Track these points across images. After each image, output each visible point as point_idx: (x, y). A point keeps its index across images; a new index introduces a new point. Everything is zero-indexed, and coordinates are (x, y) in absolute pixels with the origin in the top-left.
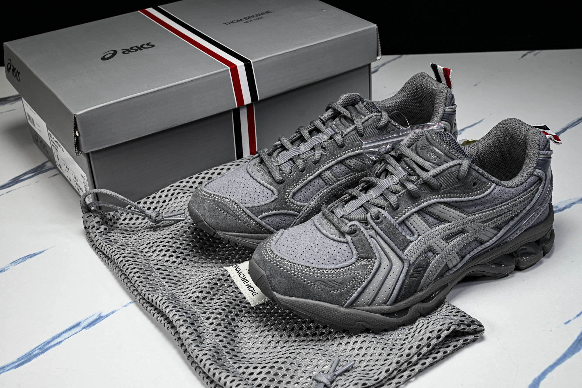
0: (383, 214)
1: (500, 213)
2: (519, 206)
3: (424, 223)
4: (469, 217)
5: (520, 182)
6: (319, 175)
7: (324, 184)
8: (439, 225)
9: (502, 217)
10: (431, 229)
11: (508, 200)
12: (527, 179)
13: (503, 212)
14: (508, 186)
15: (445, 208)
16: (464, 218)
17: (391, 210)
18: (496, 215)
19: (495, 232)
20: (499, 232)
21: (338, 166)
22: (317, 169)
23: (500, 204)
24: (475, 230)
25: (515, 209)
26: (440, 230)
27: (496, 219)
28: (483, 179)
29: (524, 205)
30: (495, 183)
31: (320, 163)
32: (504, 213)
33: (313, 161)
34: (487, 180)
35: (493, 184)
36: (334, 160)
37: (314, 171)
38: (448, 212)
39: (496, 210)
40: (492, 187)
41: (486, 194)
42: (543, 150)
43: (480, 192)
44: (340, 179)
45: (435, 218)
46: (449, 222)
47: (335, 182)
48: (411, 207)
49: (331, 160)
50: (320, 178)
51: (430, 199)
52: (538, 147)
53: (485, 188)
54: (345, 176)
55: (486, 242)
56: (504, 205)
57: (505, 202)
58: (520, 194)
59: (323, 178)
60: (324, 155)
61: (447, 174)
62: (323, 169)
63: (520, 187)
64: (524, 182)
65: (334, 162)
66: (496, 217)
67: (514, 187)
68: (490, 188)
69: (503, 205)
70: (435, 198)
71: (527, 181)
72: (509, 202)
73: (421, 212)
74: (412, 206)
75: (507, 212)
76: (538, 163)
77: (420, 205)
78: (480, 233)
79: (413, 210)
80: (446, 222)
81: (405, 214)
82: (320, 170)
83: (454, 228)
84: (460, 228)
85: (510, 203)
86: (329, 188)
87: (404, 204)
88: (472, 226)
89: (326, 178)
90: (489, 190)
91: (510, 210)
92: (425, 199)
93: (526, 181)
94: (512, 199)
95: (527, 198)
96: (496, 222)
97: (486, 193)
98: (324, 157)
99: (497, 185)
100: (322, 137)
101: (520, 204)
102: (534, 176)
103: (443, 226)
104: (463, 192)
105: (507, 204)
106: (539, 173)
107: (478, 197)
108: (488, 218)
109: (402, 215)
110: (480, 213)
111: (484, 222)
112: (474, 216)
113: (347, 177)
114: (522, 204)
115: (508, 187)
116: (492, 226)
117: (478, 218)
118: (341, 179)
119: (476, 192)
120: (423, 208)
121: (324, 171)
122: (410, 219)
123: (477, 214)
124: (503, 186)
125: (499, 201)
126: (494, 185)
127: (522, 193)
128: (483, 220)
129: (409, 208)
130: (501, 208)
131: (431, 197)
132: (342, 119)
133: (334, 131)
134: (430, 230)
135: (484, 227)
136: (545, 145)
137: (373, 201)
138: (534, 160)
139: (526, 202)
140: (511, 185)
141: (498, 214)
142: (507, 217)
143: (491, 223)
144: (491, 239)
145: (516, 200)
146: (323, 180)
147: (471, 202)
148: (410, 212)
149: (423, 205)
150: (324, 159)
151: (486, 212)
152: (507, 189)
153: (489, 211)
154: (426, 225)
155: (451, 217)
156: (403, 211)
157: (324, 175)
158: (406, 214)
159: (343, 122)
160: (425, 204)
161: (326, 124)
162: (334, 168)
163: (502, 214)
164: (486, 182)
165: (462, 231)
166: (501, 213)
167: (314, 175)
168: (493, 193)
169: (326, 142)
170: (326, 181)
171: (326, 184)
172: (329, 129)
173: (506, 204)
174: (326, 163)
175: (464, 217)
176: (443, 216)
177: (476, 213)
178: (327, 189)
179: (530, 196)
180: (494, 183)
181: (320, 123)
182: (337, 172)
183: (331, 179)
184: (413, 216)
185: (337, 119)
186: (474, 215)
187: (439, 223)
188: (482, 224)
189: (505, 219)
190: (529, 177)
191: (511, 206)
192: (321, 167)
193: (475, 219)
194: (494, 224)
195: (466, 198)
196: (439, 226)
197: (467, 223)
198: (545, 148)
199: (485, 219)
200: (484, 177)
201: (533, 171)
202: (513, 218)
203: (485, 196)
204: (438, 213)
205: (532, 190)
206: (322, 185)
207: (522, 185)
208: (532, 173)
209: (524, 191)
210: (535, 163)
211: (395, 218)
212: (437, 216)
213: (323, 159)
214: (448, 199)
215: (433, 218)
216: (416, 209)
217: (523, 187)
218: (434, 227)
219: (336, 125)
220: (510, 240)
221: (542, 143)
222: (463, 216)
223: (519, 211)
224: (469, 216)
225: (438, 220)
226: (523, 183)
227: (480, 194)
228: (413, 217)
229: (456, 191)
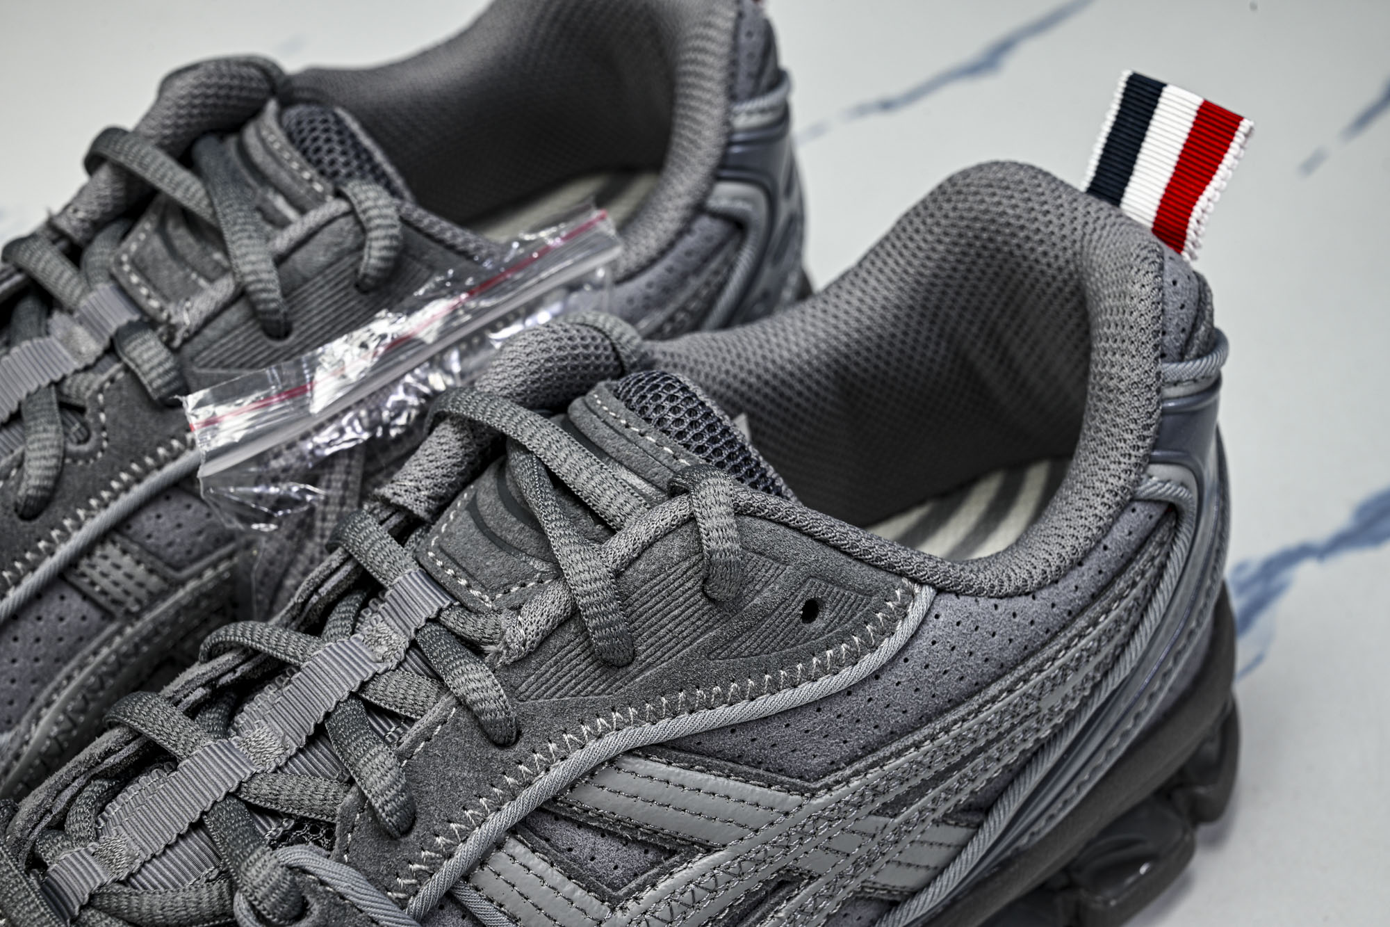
0: (323, 883)
1: (974, 740)
2: (1074, 679)
3: (570, 886)
4: (814, 802)
5: (1067, 552)
6: (64, 576)
7: (95, 615)
8: (658, 875)
9: (989, 759)
10: (613, 910)
11: (1014, 668)
12: (1106, 530)
13: (992, 735)
14: (1008, 588)
15: (678, 780)
16: (787, 814)
17: (368, 848)
18: (957, 758)
19: (956, 834)
20: (979, 826)
21: (163, 508)
22: (42, 545)
23: (970, 696)
24: (852, 859)
25: (1052, 700)
26: (663, 906)
27: (956, 775)
28: (861, 574)
29: (1097, 669)
30: (932, 585)
31: (57, 509)
32: (1000, 737)
33: (16, 504)
34: (882, 574)
35: (917, 589)
36: (139, 480)
37: (24, 561)
38: (695, 796)
39: (956, 730)
40: (915, 612)
41: (890, 655)
42: (1181, 357)
43: (852, 644)
44: (185, 573)
45: (626, 842)
46: (709, 850)
47: (156, 597)
48: (484, 810)
49: (119, 480)
50: (68, 592)
51: (581, 737)
52: (1156, 347)
53: (875, 622)
54: (214, 557)
55: (914, 893)
56: (994, 700)
57: (997, 678)
58: (1074, 619)
59: (86, 588)
60: (75, 457)
61: (645, 582)
62: (78, 539)
63: (1073, 579)
64: (1092, 550)
65: (138, 491)
66: (958, 766)
67: (1041, 587)
68: (906, 615)
69: (987, 702)
70: (607, 730)
71: (1106, 542)
72: (1015, 675)
73: (548, 826)
74: (483, 801)
75: (1013, 727)
76: (1157, 432)
77: (530, 784)
78: (881, 861)
79: (497, 822)
80: (688, 858)
81: (450, 856)
82: (64, 550)
83: (740, 875)
84: (775, 867)
85: (1026, 681)
86: (129, 630)
87: (437, 796)
88: (834, 845)
89: (105, 583)
90: (903, 630)
91: (1027, 712)
92: (552, 747)
93: (1099, 542)
94: (1032, 654)
95: (1108, 634)
96: (958, 791)
97: (889, 646)
98: (82, 469)
99: (940, 591)
100: (67, 340)
101: (1076, 669)
102: (1139, 507)
103: (681, 875)
104: (758, 665)
105: (1010, 691)
106: (1165, 482)
107: (849, 675)
108: (915, 782)
109: (434, 866)
110: (872, 766)
111: (892, 809)
112: (839, 791)
113: (221, 560)
114: (1088, 669)
115: (1008, 596)
116: (938, 814)
117: (862, 795)
118: (190, 577)
119: (829, 653)
120: (555, 799)
121: (87, 551)
122: (484, 877)
123: (856, 773)
124: (977, 594)
125: (963, 684)
126: (926, 594)
127: (1083, 610)
128: (890, 798)
129: (468, 813)
130: (981, 716)
131: (585, 729)
132: (170, 226)
133: (132, 301)
134: (608, 914)
135: (896, 831)
136: (1188, 328)
137: (265, 789)
138: (1135, 421)
139: (1107, 649)
140: (1020, 583)
141: (967, 750)
142: (1011, 750)
143: (934, 800)
144: (940, 871)
145: (1054, 659)
146: (85, 597)
147: (812, 710)
148: (479, 835)
149: (546, 782)
150: (78, 485)
151: (899, 754)
152: (1003, 603)
153: (917, 745)
154: (580, 892)
155: (717, 823)
156: (439, 840)
157: (88, 571)
158: (457, 856)
159: (177, 243)
160: (559, 772)
161: (86, 255)
162: (146, 523)
163: (989, 743)
164: (878, 589)
165: (786, 882)
166: (982, 743)
167: (31, 581)
168: (923, 643)
169: (91, 376)
170: (102, 600)
171: (108, 616)
172: (104, 289)
173: (1001, 692)
174: (93, 502)
175: (786, 808)
176: (670, 821)
177: (848, 772)
178: (118, 640)
179: (1125, 615)
180: (921, 584)
181: (48, 255)
182: (163, 542)
183: (130, 585)
184: (502, 854)
185: (146, 227)
186: (838, 782)
187: (653, 865)
188: (882, 820)
189: (1003, 763)
190: (1115, 518)
191: (1029, 696)
192: (63, 528)
193: (847, 803)
194: (946, 800)
195: (779, 695)
196: (654, 886)
197: (807, 834)
198: (1188, 341)
199: (897, 790)
200: (861, 561)
201: (1138, 482)
202: (1042, 748)
203: (882, 668)
204: (639, 812)
205: (1134, 584)
206: (85, 624)
207: (1080, 564)
208: (1133, 494)
209: (1094, 597)
210: (1144, 438)
211: (397, 889)
212: (638, 827)
213: (73, 482)
214: (685, 724)
215: (617, 844)
216: (511, 812)
217: (1085, 578)
218: (630, 892)
219: (139, 266)
220: (1037, 839)
221: (1177, 318)
222: (784, 801)
223: (1073, 706)
224: (813, 795)
225: (645, 846)
226: (1087, 554)
227: (854, 658)
228: (500, 860)
229: (717, 665)
